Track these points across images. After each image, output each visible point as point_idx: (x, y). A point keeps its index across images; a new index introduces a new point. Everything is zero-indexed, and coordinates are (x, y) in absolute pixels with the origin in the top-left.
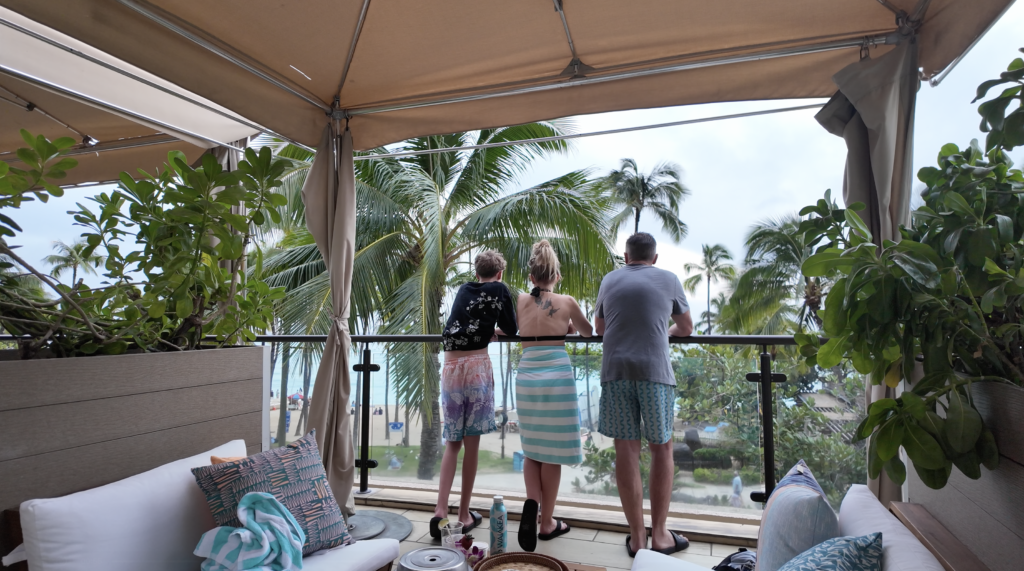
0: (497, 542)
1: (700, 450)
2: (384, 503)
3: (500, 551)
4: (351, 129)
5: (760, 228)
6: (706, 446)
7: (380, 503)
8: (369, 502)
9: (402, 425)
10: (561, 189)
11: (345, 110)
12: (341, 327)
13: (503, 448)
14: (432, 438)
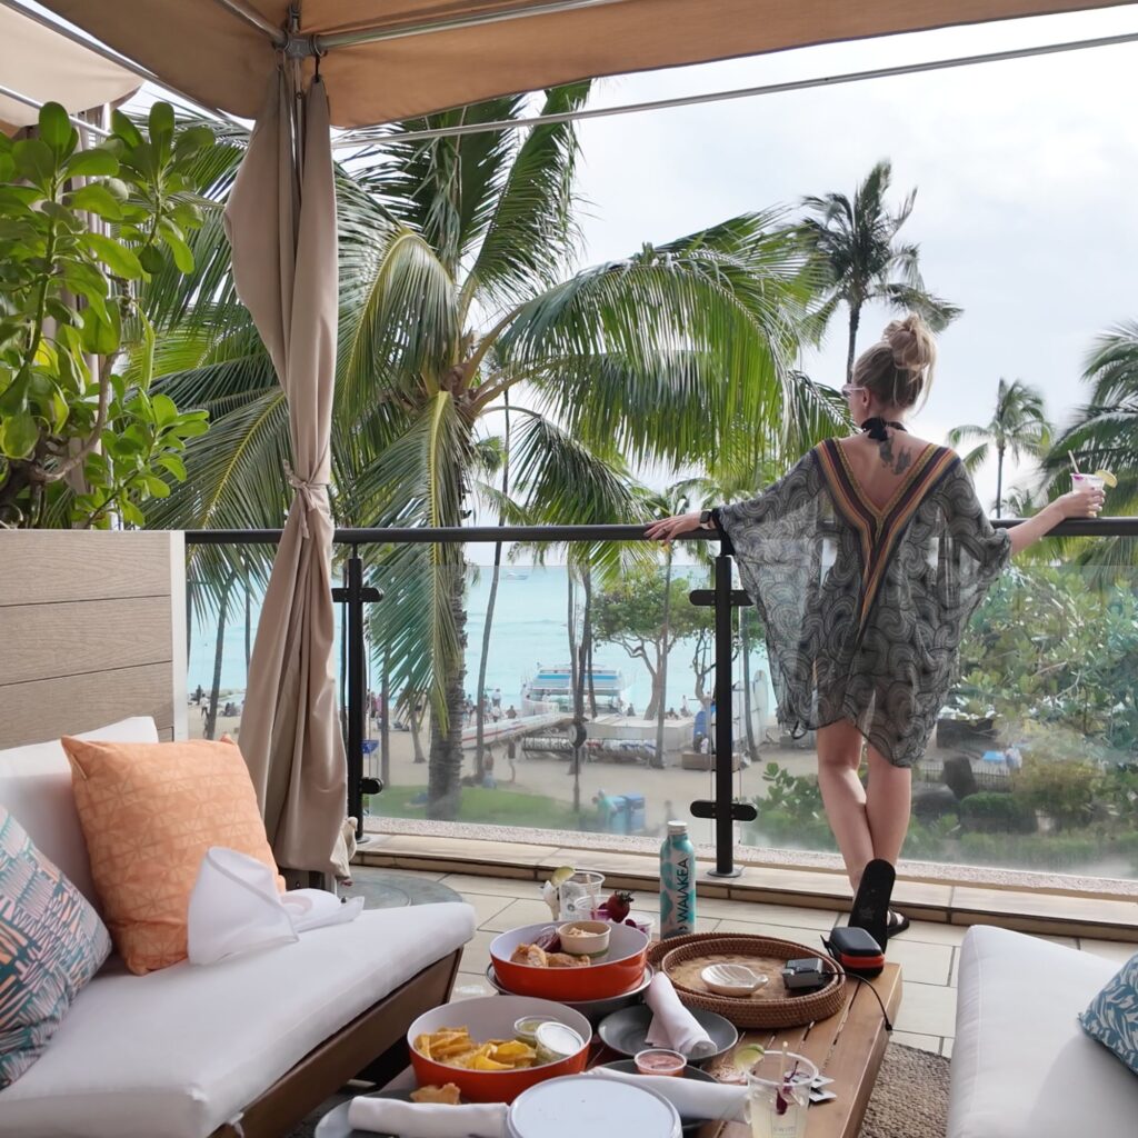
0: (676, 911)
1: (973, 797)
2: (399, 861)
3: (683, 930)
4: (325, 79)
5: (1116, 339)
6: (984, 789)
7: (391, 861)
8: (368, 860)
9: (375, 745)
10: (709, 255)
11: (313, 38)
12: (314, 502)
13: (577, 791)
14: (452, 761)
